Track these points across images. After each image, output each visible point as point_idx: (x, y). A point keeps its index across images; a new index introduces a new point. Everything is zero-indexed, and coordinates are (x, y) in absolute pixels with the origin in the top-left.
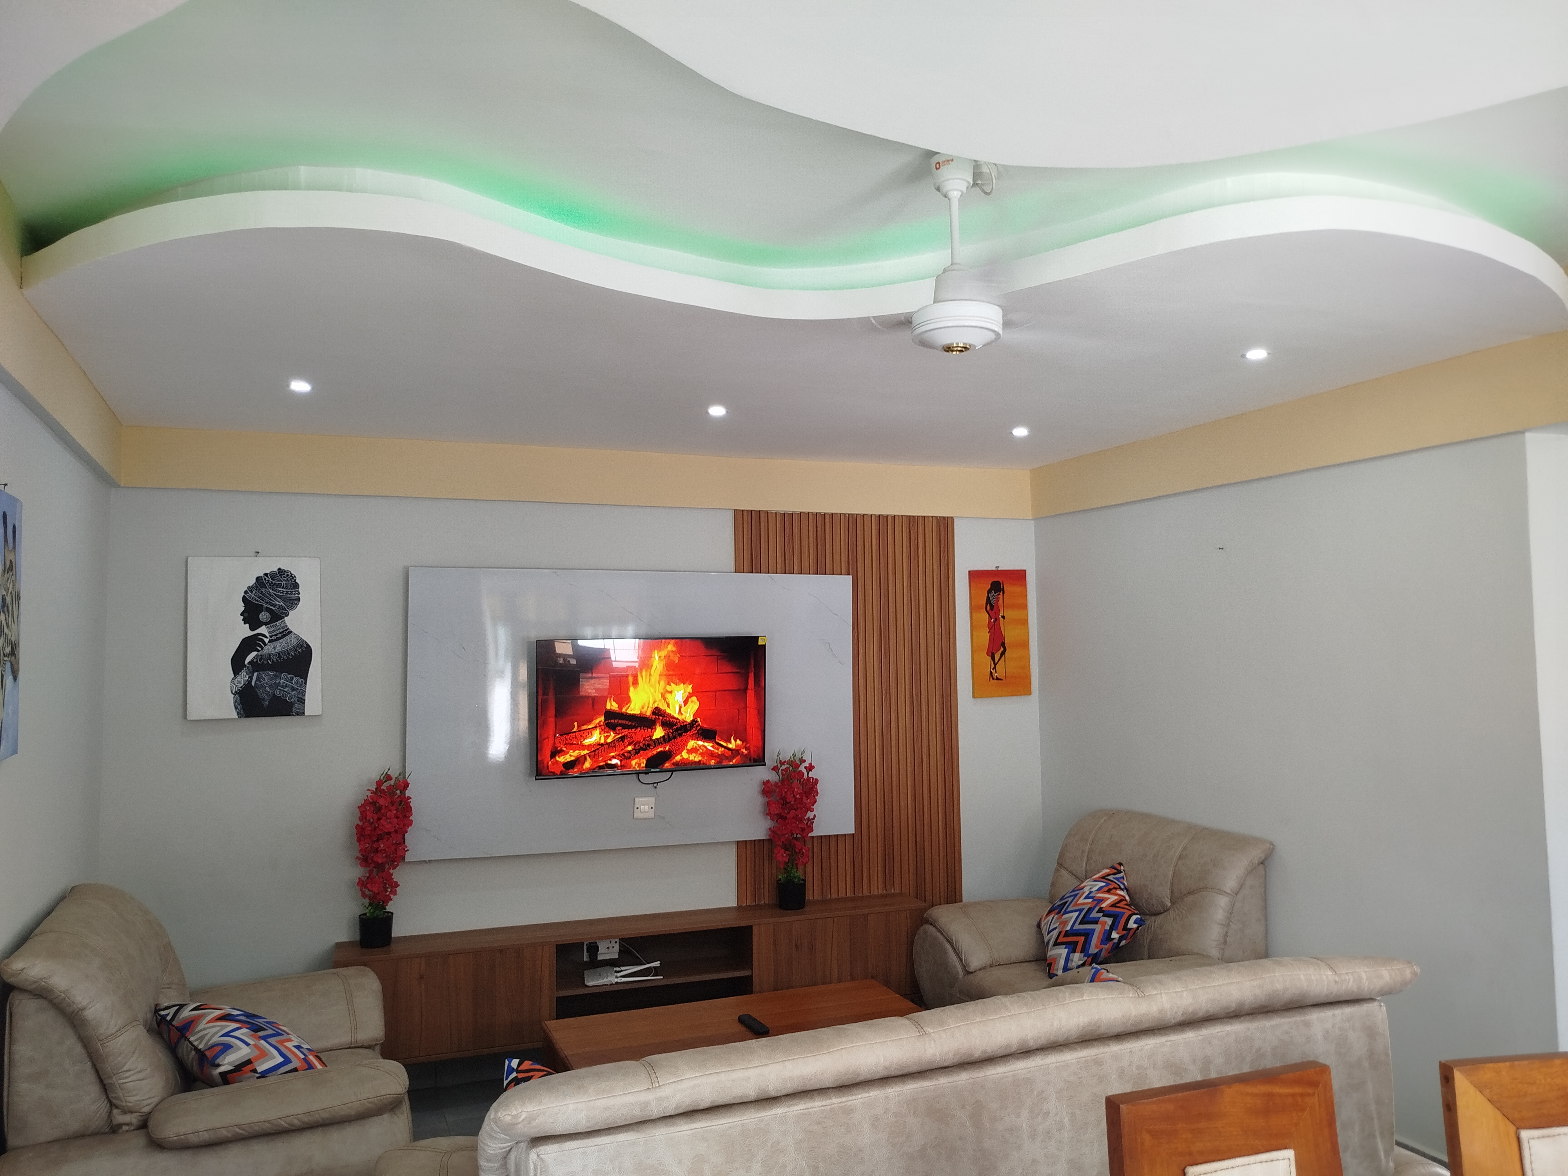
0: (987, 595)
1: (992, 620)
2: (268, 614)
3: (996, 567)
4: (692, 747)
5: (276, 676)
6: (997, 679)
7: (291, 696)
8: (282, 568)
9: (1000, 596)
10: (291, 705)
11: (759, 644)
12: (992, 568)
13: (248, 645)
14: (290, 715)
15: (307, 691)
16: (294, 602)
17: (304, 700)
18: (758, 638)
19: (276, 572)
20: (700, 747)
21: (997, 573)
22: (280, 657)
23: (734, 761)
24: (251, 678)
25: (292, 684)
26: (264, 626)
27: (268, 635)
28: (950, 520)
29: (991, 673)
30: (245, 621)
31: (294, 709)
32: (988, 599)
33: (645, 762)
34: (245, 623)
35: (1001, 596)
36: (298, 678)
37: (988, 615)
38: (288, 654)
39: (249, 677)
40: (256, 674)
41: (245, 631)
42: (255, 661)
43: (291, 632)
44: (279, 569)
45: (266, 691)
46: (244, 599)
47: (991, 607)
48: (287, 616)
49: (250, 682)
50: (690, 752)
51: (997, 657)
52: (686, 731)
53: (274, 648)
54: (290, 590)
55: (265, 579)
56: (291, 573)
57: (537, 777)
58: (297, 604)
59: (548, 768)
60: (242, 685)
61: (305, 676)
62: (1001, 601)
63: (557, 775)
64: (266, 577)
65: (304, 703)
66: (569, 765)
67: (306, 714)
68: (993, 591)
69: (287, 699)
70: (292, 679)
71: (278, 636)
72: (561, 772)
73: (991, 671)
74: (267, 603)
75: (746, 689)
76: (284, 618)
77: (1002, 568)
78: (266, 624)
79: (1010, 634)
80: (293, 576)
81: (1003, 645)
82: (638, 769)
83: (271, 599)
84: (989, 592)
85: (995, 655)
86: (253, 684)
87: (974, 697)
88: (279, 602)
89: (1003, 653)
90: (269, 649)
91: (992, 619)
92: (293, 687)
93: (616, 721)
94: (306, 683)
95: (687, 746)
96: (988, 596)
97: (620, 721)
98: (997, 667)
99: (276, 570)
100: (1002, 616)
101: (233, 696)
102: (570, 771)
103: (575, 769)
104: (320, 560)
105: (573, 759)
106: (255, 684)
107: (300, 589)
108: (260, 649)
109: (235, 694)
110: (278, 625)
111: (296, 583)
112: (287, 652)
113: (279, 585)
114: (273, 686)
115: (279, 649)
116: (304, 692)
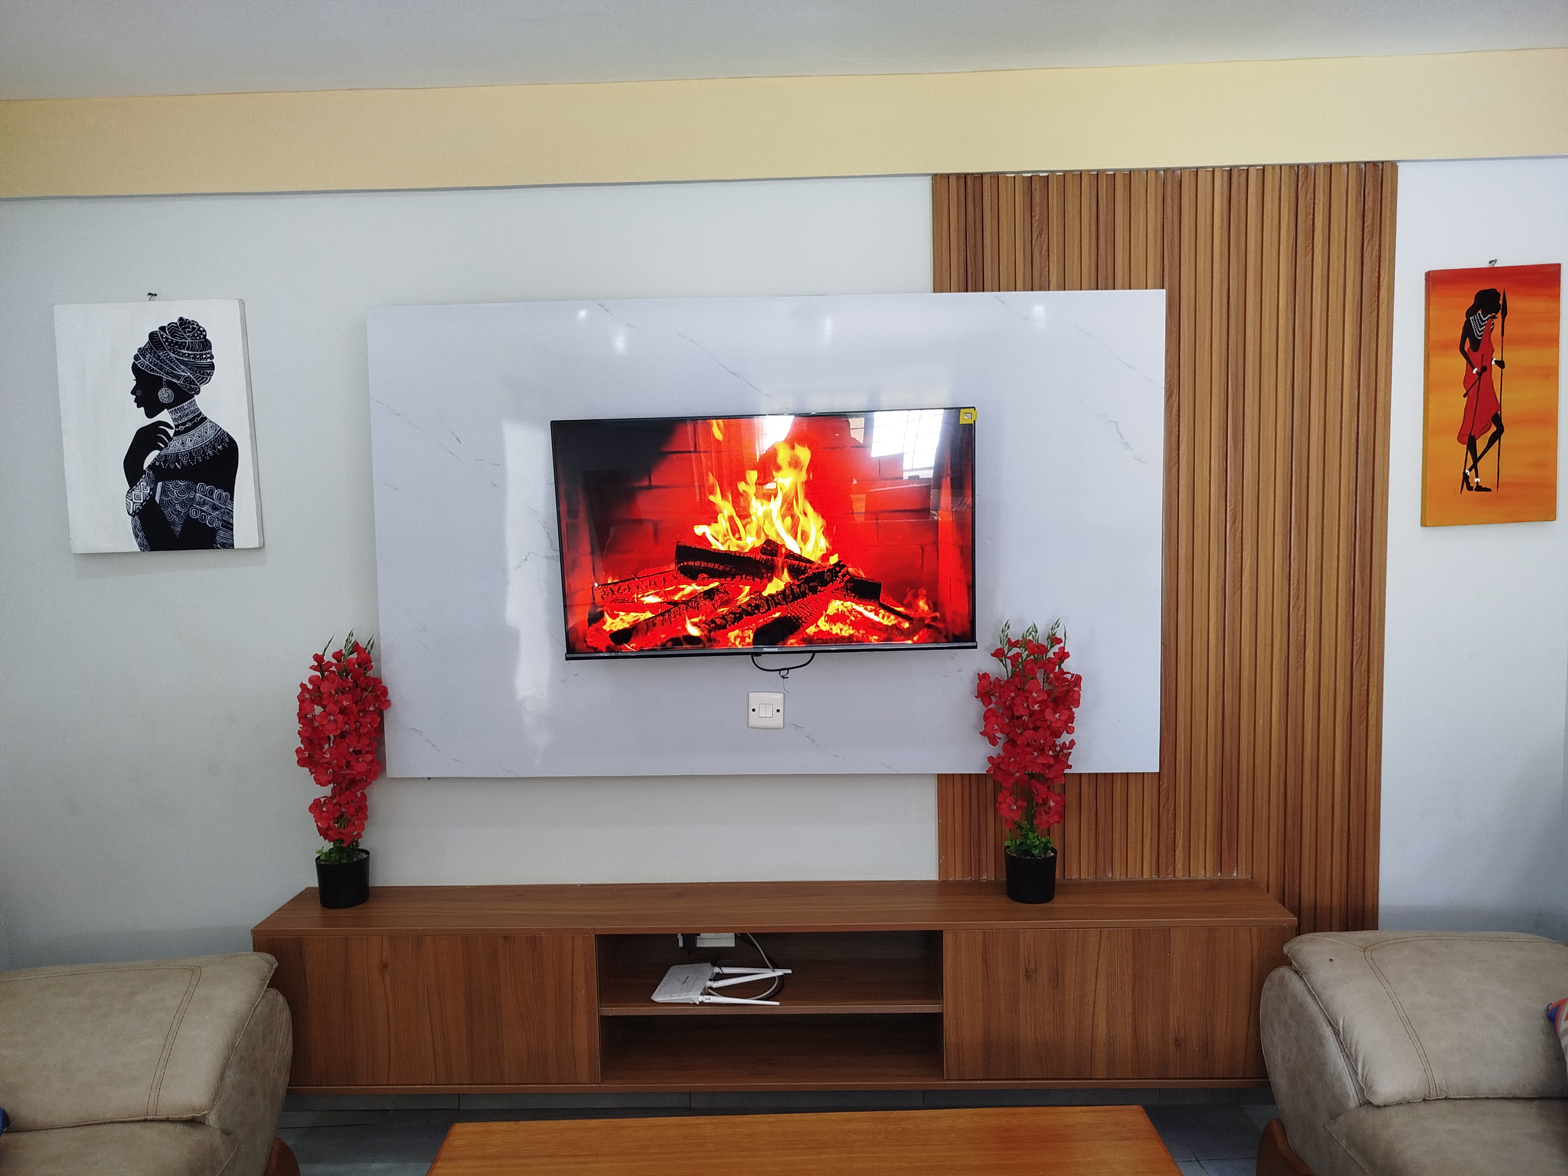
0: (1465, 319)
1: (1474, 372)
2: (170, 391)
3: (1490, 262)
4: (835, 612)
5: (188, 488)
6: (1479, 488)
7: (212, 520)
8: (185, 317)
9: (1495, 321)
10: (214, 531)
12: (1482, 263)
13: (147, 438)
14: (213, 548)
15: (234, 510)
16: (206, 371)
17: (232, 525)
19: (176, 324)
20: (850, 612)
21: (1493, 272)
22: (192, 457)
23: (918, 638)
24: (154, 490)
25: (213, 499)
26: (166, 410)
27: (172, 424)
28: (1388, 168)
29: (1466, 477)
30: (139, 402)
31: (219, 539)
32: (1467, 330)
33: (752, 636)
34: (138, 406)
35: (1498, 321)
36: (220, 491)
37: (1465, 361)
38: (204, 453)
39: (151, 490)
40: (160, 484)
42: (157, 464)
43: (206, 418)
44: (181, 319)
45: (175, 510)
46: (135, 368)
47: (1474, 344)
48: (198, 393)
49: (153, 497)
50: (833, 619)
51: (1481, 444)
52: (825, 583)
53: (183, 443)
54: (198, 353)
55: (162, 336)
56: (197, 325)
57: (570, 656)
58: (210, 375)
59: (585, 642)
60: (142, 501)
61: (229, 486)
62: (1497, 331)
63: (601, 652)
64: (162, 333)
65: (232, 530)
66: (621, 636)
67: (235, 547)
68: (1480, 312)
69: (207, 522)
70: (212, 493)
71: (187, 425)
72: (608, 648)
73: (1465, 474)
74: (167, 373)
76: (192, 396)
77: (1505, 261)
78: (168, 406)
79: (1513, 398)
80: (201, 329)
81: (1497, 420)
82: (739, 647)
83: (172, 368)
84: (1471, 312)
85: (1477, 441)
86: (157, 499)
87: (1424, 524)
88: (184, 371)
89: (1496, 437)
90: (175, 446)
91: (1474, 369)
92: (214, 504)
93: (697, 564)
94: (232, 499)
95: (826, 610)
96: (1468, 323)
97: (704, 564)
98: (1479, 464)
99: (176, 321)
100: (1496, 362)
101: (130, 517)
102: (622, 646)
103: (632, 643)
104: (242, 303)
105: (628, 626)
106: (161, 499)
107: (214, 351)
108: (163, 446)
109: (133, 515)
110: (185, 407)
111: (207, 340)
112: (202, 451)
113: (182, 346)
114: (183, 504)
115: (189, 445)
116: (230, 514)
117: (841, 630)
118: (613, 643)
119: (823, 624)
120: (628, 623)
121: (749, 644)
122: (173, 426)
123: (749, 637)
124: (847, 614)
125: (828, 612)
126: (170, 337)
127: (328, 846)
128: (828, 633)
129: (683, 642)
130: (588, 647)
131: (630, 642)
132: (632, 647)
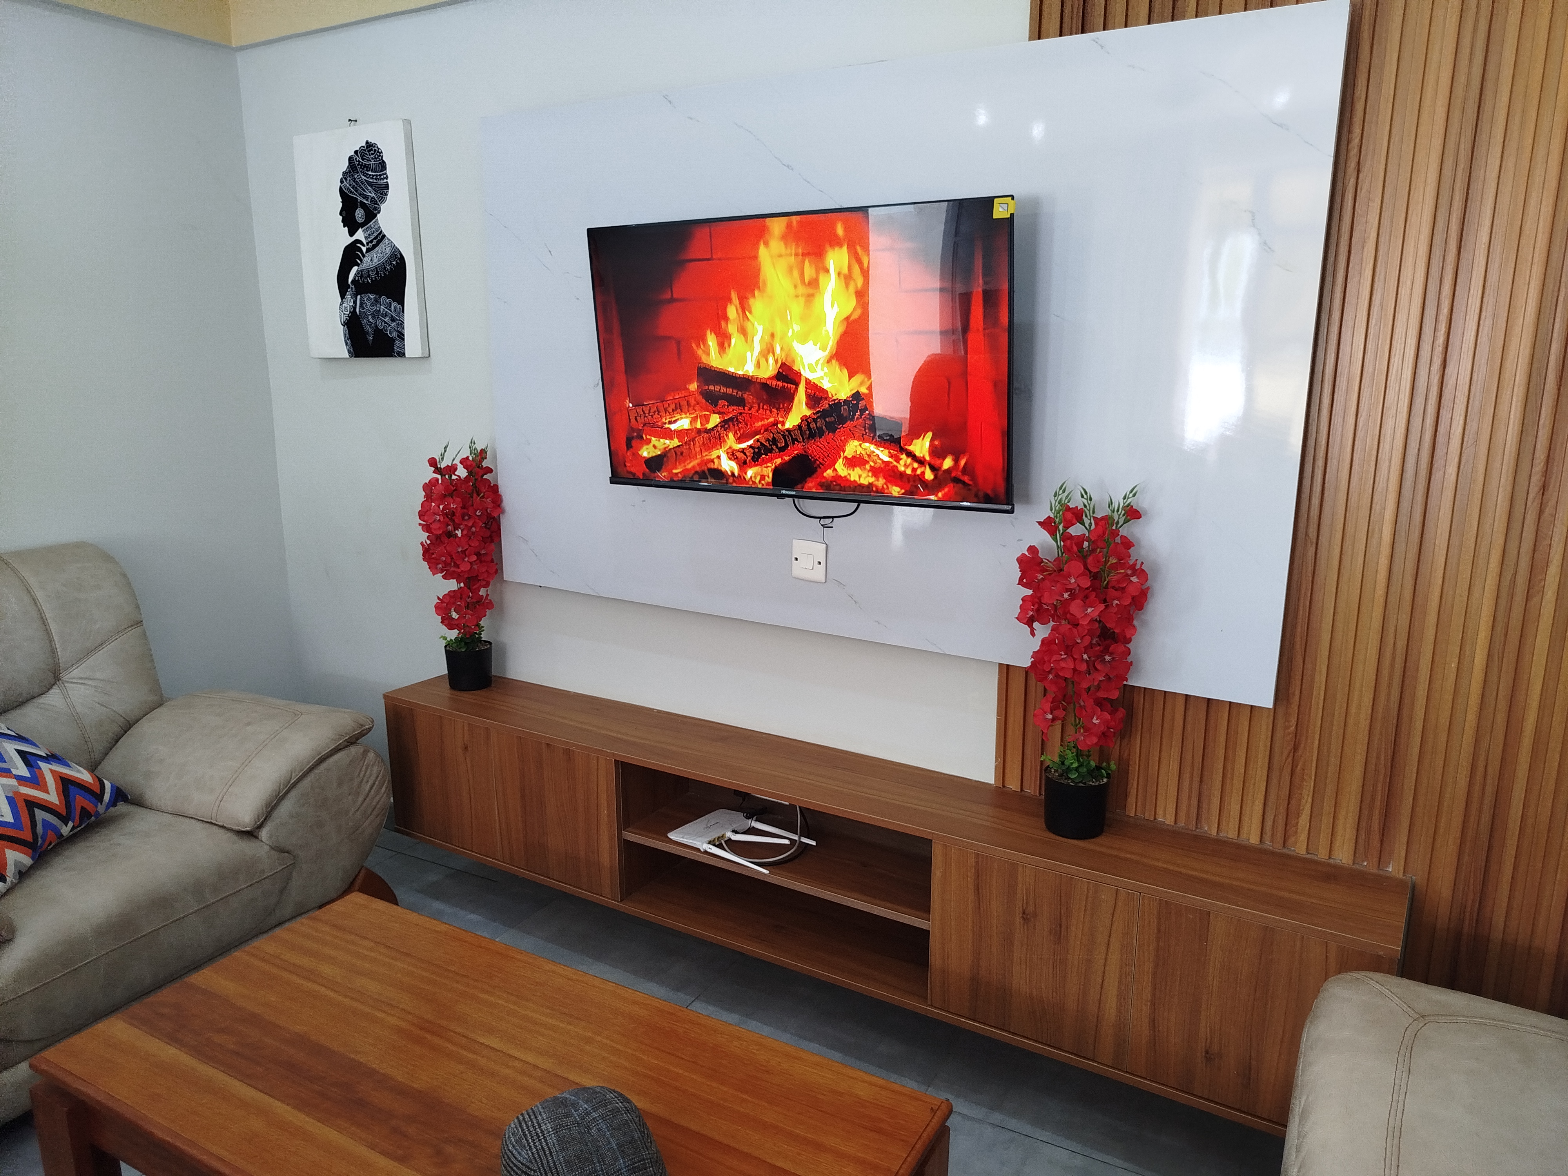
2: (362, 211)
4: (854, 454)
5: (376, 301)
7: (391, 330)
8: (370, 141)
10: (392, 340)
11: (997, 214)
13: (351, 255)
14: (392, 356)
15: (405, 322)
16: (383, 190)
17: (404, 335)
18: (988, 203)
19: (364, 147)
20: (869, 456)
22: (377, 273)
23: (945, 494)
24: (355, 302)
25: (391, 311)
26: (360, 230)
27: (365, 242)
30: (345, 222)
31: (396, 348)
33: (771, 475)
34: (344, 227)
36: (396, 304)
38: (385, 268)
39: (354, 303)
40: (359, 297)
42: (357, 279)
43: (385, 236)
44: (367, 142)
45: (369, 321)
46: (341, 191)
48: (379, 212)
49: (355, 308)
50: (851, 463)
52: (842, 419)
53: (371, 260)
54: (379, 174)
55: (356, 159)
56: (377, 147)
57: (615, 479)
58: (386, 194)
59: (626, 466)
60: (348, 313)
61: (401, 300)
63: (639, 478)
64: (356, 157)
65: (403, 340)
66: (656, 463)
67: (407, 356)
69: (388, 332)
70: (390, 304)
71: (373, 243)
72: (645, 474)
74: (360, 194)
75: (966, 330)
76: (376, 215)
78: (362, 225)
80: (380, 151)
82: (761, 486)
83: (363, 189)
86: (357, 311)
88: (370, 192)
90: (367, 262)
92: (392, 316)
93: (717, 388)
94: (403, 311)
95: (844, 452)
97: (724, 389)
99: (364, 144)
101: (342, 327)
102: (656, 474)
103: (663, 472)
104: (407, 123)
105: (659, 453)
106: (360, 311)
107: (388, 171)
108: (359, 262)
109: (344, 324)
110: (372, 226)
111: (384, 162)
112: (384, 266)
113: (368, 167)
114: (375, 315)
115: (376, 261)
116: (402, 324)
117: (860, 477)
118: (648, 470)
119: (841, 468)
120: (660, 450)
121: (768, 484)
122: (365, 243)
123: (768, 477)
124: (866, 457)
125: (846, 454)
126: (361, 160)
127: (453, 634)
128: (845, 479)
129: (709, 476)
130: (629, 472)
131: (662, 471)
132: (664, 476)
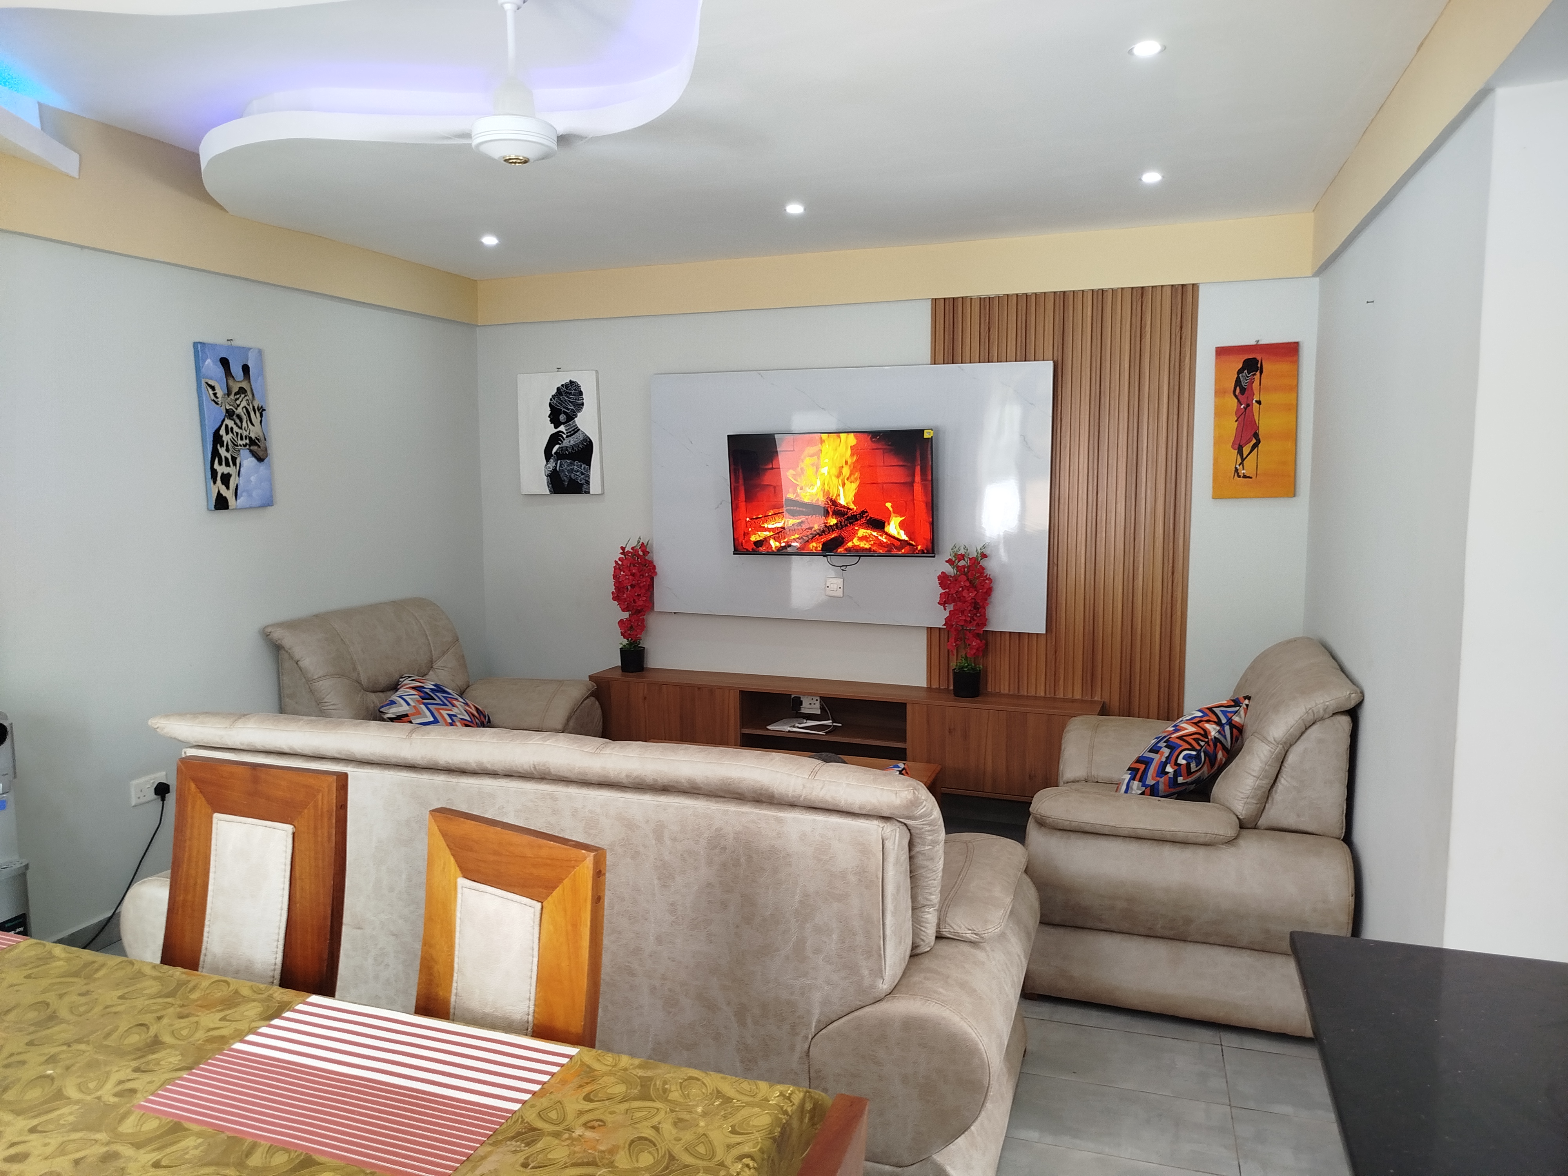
0: (1236, 376)
1: (1242, 407)
2: (565, 416)
3: (1256, 341)
4: (862, 535)
5: (571, 463)
6: (1245, 477)
7: (581, 480)
8: (572, 380)
9: (1255, 377)
10: (582, 485)
11: (925, 437)
12: (1252, 342)
13: (554, 439)
14: (580, 493)
15: (591, 475)
16: (580, 406)
17: (589, 482)
18: (922, 431)
19: (568, 383)
20: (869, 535)
21: (1258, 348)
22: (573, 449)
23: (903, 551)
24: (556, 464)
25: (582, 469)
26: (563, 425)
27: (565, 432)
28: (1192, 288)
29: (1236, 470)
30: (552, 421)
31: (583, 489)
32: (1238, 382)
33: (821, 546)
34: (551, 424)
35: (1258, 377)
36: (585, 465)
37: (1236, 401)
38: (578, 446)
40: (559, 461)
41: (551, 429)
42: (558, 452)
43: (579, 430)
44: (570, 381)
45: (565, 474)
46: (550, 405)
47: (1242, 389)
48: (576, 417)
49: (556, 467)
50: (861, 539)
51: (1246, 450)
52: (857, 520)
54: (577, 397)
56: (577, 384)
57: (736, 552)
58: (582, 408)
59: (742, 546)
60: (551, 470)
61: (588, 463)
62: (1257, 382)
63: (749, 551)
64: (562, 388)
65: (589, 484)
66: (758, 544)
67: (591, 493)
68: (1246, 371)
69: (579, 480)
70: (581, 466)
71: (571, 433)
72: (752, 549)
73: (1236, 468)
74: (564, 407)
75: (913, 482)
76: (574, 418)
77: (1265, 340)
78: (564, 423)
79: (1266, 422)
80: (579, 386)
81: (1256, 435)
82: (815, 552)
83: (566, 405)
84: (1240, 372)
85: (1244, 449)
86: (558, 469)
87: (1214, 498)
88: (571, 406)
89: (1255, 446)
90: (566, 443)
91: (1241, 405)
92: (582, 472)
93: (795, 508)
94: (590, 469)
95: (857, 534)
96: (1238, 378)
97: (798, 509)
98: (1245, 462)
99: (568, 381)
100: (1256, 401)
101: (546, 477)
102: (759, 549)
104: (597, 372)
105: (762, 539)
107: (584, 396)
108: (560, 442)
109: (547, 476)
110: (571, 424)
111: (581, 391)
112: (577, 445)
113: (570, 394)
114: (570, 471)
115: (572, 443)
116: (589, 476)
117: (865, 545)
118: (754, 547)
119: (856, 542)
120: (762, 537)
121: (819, 550)
124: (868, 536)
126: (566, 390)
127: (625, 642)
128: (858, 546)
130: (744, 548)
131: (762, 547)
132: (763, 550)
